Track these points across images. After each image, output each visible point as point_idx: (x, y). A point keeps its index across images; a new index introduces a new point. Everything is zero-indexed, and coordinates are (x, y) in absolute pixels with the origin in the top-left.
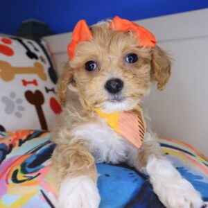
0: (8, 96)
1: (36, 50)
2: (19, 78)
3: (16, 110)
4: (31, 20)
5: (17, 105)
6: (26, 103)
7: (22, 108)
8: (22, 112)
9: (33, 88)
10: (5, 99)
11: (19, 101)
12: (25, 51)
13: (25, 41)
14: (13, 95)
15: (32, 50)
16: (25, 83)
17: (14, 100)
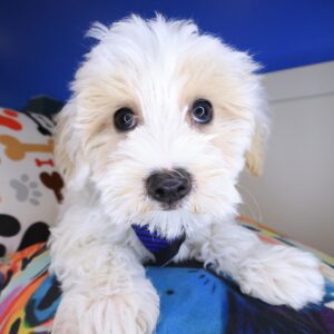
0: (18, 178)
1: (48, 125)
2: (31, 157)
3: (31, 196)
4: (41, 96)
5: (31, 191)
6: (42, 188)
7: (38, 194)
8: (39, 199)
9: (49, 170)
10: (14, 184)
11: (34, 185)
12: (35, 126)
13: (34, 115)
14: (25, 178)
15: (44, 125)
16: (39, 163)
17: (27, 184)
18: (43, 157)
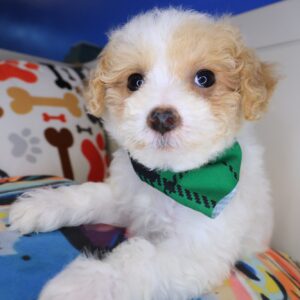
1: (71, 78)
2: (38, 111)
3: (29, 152)
5: (30, 146)
6: (44, 145)
7: (38, 151)
8: (38, 156)
9: (58, 125)
10: (13, 138)
11: (35, 141)
12: (54, 78)
14: (27, 132)
15: (65, 77)
16: (47, 118)
17: (27, 139)
18: (53, 111)
